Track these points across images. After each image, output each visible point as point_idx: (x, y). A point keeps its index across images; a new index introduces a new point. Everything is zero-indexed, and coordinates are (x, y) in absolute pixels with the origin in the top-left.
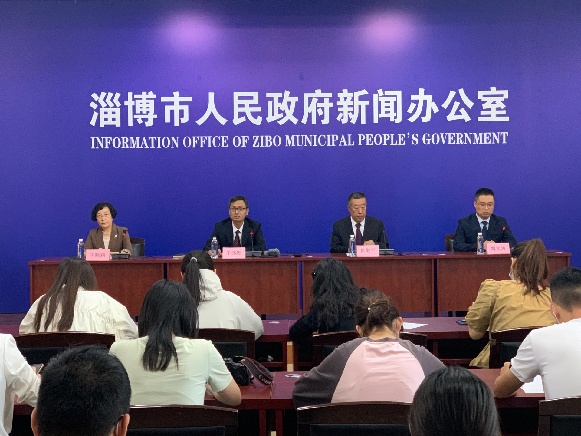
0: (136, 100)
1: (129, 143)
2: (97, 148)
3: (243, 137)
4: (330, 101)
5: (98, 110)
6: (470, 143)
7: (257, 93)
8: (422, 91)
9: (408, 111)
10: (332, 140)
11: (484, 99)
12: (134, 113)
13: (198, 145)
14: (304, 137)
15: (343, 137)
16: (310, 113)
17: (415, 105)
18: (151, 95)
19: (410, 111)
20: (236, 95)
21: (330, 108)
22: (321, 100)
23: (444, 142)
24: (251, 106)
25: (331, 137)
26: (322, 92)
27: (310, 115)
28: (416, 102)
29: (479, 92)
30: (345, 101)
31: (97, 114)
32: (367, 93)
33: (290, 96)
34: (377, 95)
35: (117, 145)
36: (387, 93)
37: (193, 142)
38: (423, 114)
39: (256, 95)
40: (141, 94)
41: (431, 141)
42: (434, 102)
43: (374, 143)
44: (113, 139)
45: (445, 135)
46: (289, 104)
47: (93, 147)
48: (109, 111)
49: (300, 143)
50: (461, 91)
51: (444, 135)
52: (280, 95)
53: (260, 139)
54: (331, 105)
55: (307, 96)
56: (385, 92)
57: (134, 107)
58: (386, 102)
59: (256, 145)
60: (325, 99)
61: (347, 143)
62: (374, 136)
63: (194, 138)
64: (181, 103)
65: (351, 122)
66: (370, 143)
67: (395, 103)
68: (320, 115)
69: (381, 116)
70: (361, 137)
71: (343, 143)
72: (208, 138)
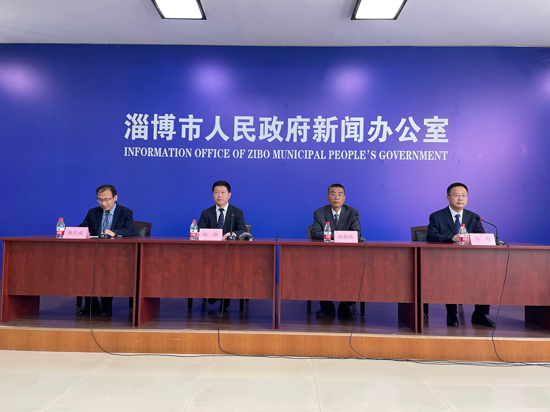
0: (160, 120)
1: (153, 153)
2: (129, 155)
3: (241, 150)
4: (307, 125)
5: (131, 127)
6: (418, 159)
7: (253, 117)
8: (379, 118)
9: (368, 133)
10: (309, 154)
11: (428, 125)
12: (158, 130)
13: (206, 155)
14: (287, 152)
15: (317, 152)
16: (292, 133)
17: (374, 129)
18: (172, 116)
19: (370, 133)
20: (237, 118)
21: (308, 130)
22: (301, 124)
23: (396, 158)
24: (248, 127)
25: (308, 152)
26: (302, 118)
27: (292, 135)
28: (375, 126)
29: (425, 119)
30: (320, 124)
31: (130, 130)
32: (337, 119)
33: (277, 120)
34: (345, 120)
35: (144, 154)
36: (352, 119)
37: (202, 153)
38: (380, 135)
39: (251, 118)
40: (164, 115)
41: (386, 157)
42: (389, 127)
43: (341, 157)
44: (141, 149)
45: (398, 152)
46: (277, 126)
47: (126, 155)
48: (140, 127)
49: (284, 156)
50: (411, 119)
51: (396, 153)
52: (270, 119)
53: (253, 152)
54: (309, 127)
55: (290, 120)
56: (351, 118)
57: (158, 125)
58: (351, 126)
59: (251, 156)
60: (304, 123)
61: (320, 157)
62: (341, 152)
63: (203, 150)
64: (194, 124)
65: (324, 141)
66: (338, 157)
67: (359, 127)
68: (300, 135)
69: (347, 137)
70: (331, 153)
71: (317, 157)
72: (214, 150)
